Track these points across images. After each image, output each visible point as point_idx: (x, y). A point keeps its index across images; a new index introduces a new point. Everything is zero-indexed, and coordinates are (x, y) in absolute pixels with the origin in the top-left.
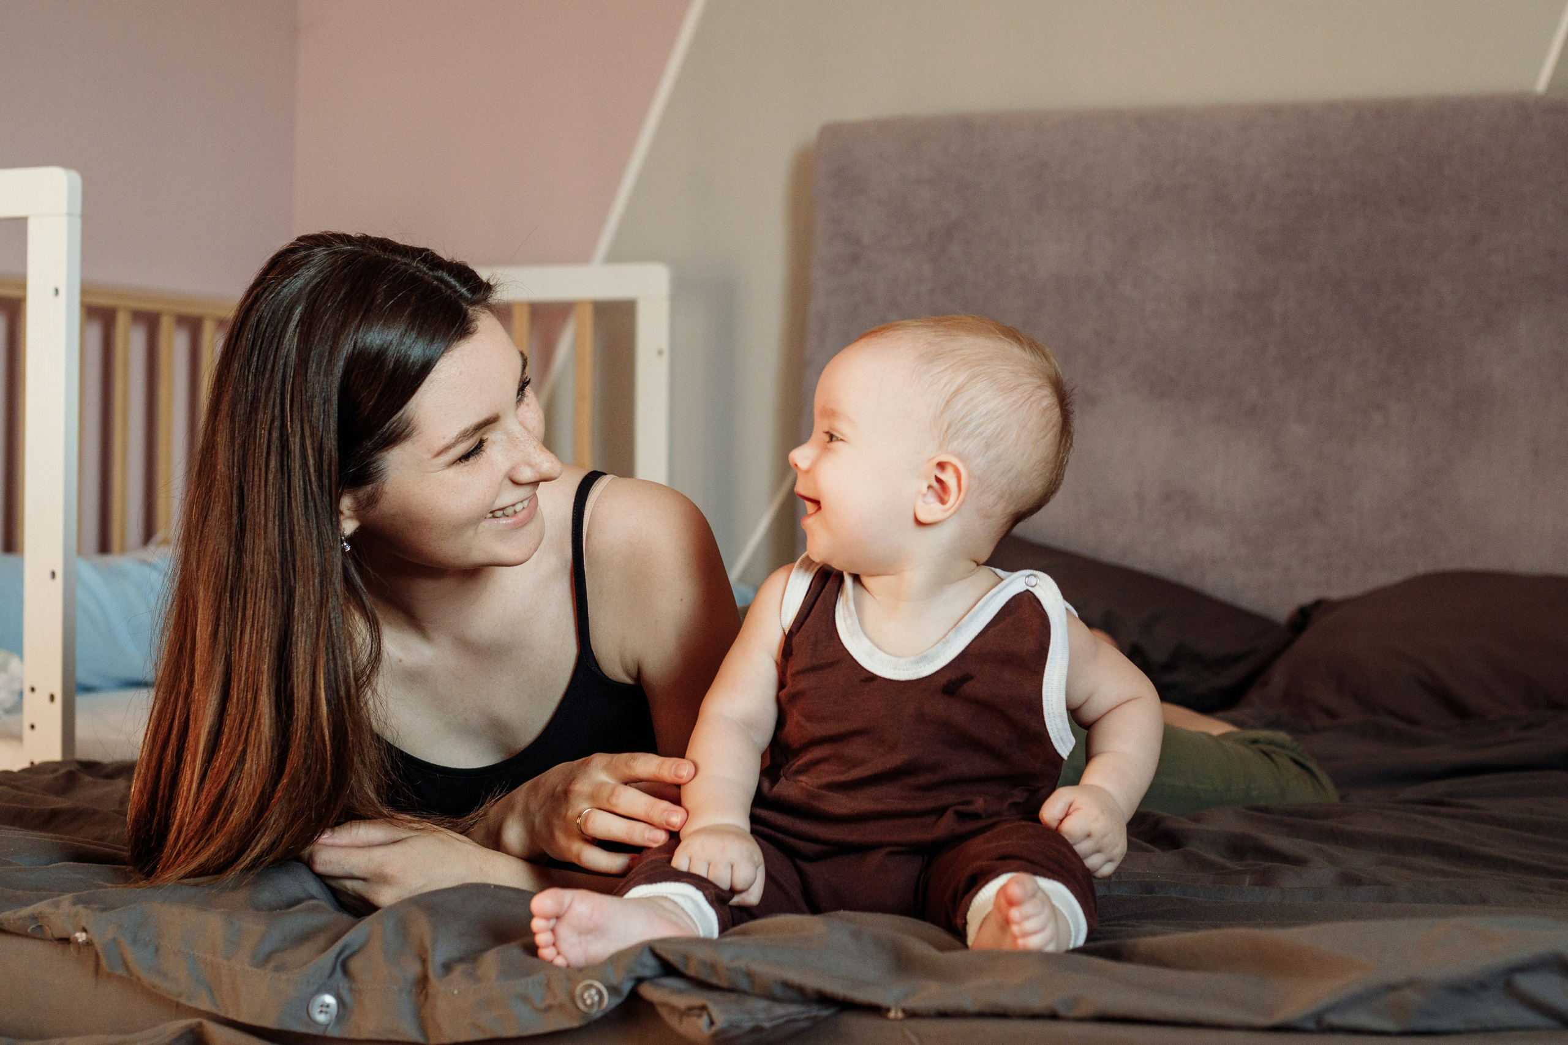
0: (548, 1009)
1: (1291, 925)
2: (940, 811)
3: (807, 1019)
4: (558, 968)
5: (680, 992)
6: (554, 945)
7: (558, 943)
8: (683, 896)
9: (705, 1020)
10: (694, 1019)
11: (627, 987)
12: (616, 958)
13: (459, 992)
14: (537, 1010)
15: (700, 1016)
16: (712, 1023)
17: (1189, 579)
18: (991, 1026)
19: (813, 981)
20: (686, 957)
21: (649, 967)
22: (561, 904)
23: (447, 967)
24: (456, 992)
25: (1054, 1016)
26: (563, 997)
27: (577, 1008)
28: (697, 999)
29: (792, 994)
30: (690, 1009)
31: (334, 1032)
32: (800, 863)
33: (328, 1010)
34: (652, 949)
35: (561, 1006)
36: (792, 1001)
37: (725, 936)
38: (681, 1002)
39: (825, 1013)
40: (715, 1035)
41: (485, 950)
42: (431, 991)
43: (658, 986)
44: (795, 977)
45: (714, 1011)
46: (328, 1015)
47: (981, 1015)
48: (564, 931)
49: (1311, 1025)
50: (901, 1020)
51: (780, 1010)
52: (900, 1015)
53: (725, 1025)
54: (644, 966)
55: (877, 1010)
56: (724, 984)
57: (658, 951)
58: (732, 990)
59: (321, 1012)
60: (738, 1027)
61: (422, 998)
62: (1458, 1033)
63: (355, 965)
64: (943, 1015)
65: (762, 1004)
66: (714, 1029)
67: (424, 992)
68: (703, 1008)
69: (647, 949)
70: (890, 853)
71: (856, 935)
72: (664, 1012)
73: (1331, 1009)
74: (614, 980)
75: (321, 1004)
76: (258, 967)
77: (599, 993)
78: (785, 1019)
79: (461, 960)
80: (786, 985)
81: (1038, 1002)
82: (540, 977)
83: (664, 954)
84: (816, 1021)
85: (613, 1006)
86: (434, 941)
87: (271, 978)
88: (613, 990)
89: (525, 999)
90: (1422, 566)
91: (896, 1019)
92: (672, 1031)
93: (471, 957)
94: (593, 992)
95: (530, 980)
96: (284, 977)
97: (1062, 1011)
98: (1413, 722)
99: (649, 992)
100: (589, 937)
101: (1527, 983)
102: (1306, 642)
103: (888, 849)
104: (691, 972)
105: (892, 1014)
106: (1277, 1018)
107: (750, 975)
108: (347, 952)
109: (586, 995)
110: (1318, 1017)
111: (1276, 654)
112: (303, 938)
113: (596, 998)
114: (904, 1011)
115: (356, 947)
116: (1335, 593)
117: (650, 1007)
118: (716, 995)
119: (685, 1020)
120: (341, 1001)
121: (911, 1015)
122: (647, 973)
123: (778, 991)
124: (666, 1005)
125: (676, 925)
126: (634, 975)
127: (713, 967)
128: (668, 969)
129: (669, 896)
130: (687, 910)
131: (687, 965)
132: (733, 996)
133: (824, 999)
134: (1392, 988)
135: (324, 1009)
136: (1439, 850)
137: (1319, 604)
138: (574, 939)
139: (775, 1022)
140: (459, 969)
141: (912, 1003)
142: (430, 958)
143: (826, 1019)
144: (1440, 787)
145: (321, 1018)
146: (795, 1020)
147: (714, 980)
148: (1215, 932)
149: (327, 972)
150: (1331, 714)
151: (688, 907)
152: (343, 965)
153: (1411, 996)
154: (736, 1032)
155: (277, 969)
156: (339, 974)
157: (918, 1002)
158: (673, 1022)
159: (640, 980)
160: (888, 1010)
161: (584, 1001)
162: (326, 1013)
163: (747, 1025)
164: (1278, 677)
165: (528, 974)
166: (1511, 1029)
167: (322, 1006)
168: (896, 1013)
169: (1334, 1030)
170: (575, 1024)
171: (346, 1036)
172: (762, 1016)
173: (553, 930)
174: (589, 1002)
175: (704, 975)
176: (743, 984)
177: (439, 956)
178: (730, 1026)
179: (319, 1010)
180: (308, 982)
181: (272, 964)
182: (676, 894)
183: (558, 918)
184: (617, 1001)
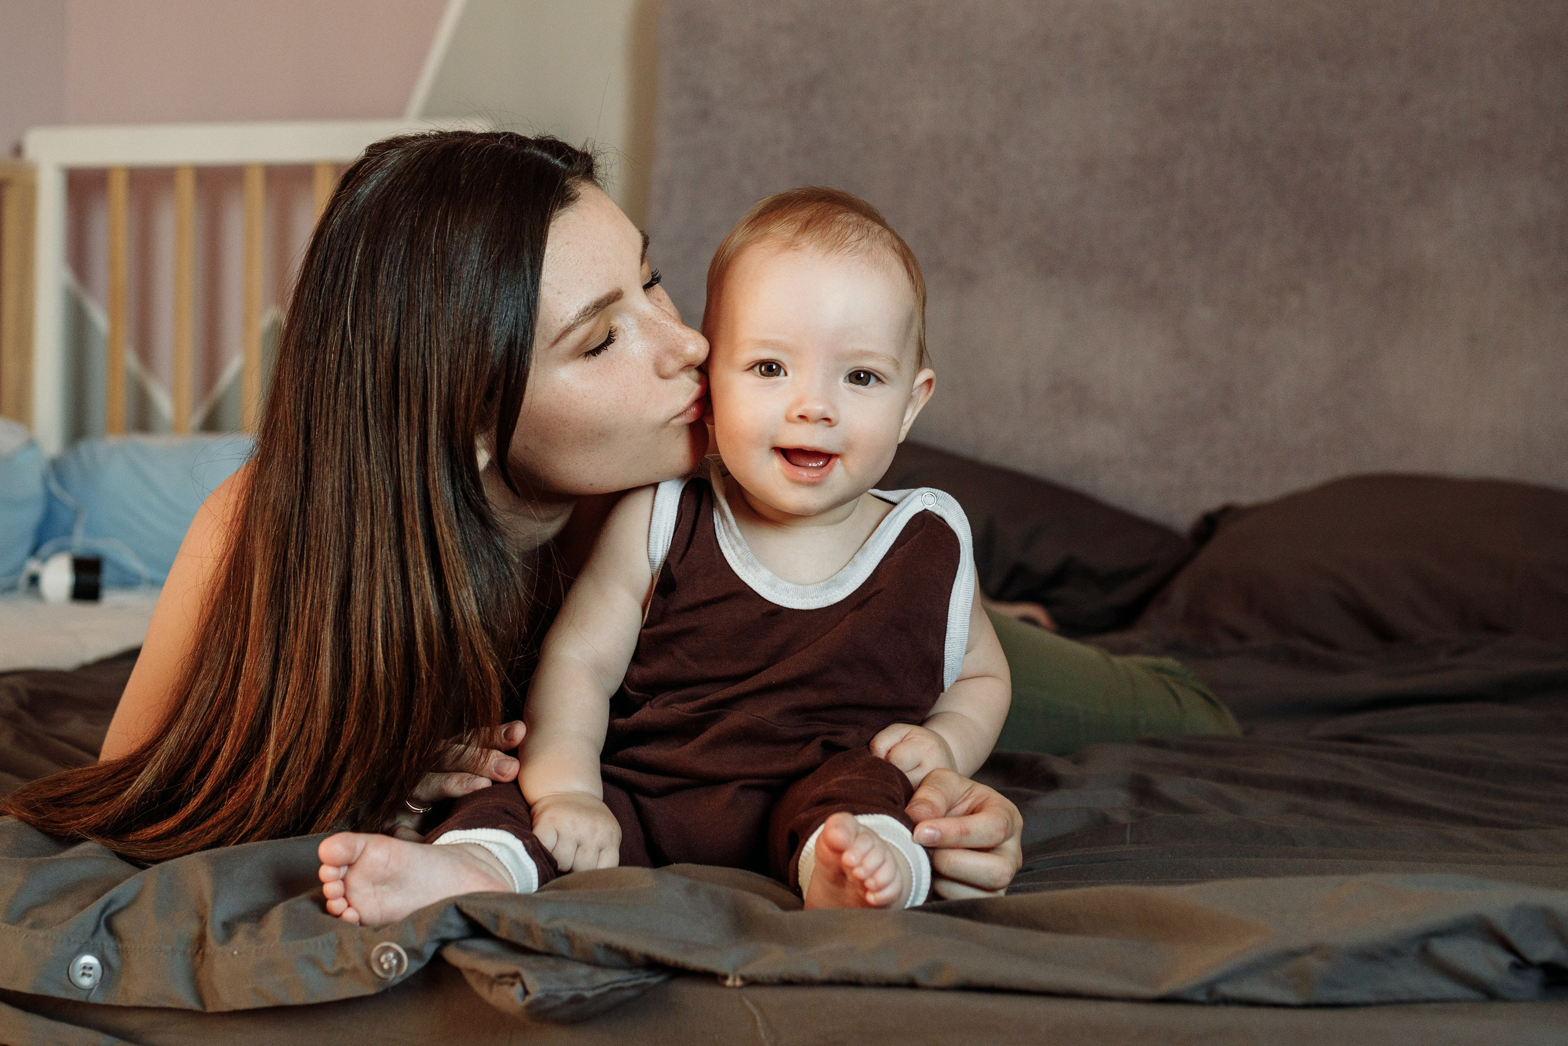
0: (340, 973)
1: (1182, 883)
2: (807, 740)
3: (633, 987)
4: (349, 925)
5: (490, 956)
6: (345, 897)
7: (349, 895)
8: (499, 844)
9: (518, 988)
10: (505, 988)
11: (429, 950)
12: (417, 917)
13: (239, 953)
14: (326, 974)
15: (513, 984)
16: (526, 992)
17: (1080, 482)
18: (840, 995)
19: (640, 945)
20: (497, 917)
21: (455, 926)
22: (353, 850)
23: (229, 928)
24: (235, 953)
25: (912, 985)
26: (356, 961)
27: (374, 973)
28: (508, 965)
29: (616, 959)
30: (502, 976)
31: (97, 998)
32: (643, 800)
33: (91, 972)
34: (457, 907)
35: (355, 970)
36: (618, 967)
37: (543, 890)
38: (492, 968)
39: (654, 980)
40: (529, 1007)
41: (273, 904)
42: (208, 950)
43: (466, 949)
44: (620, 940)
45: (529, 979)
46: (91, 978)
47: (829, 983)
48: (356, 880)
49: (1201, 996)
50: (740, 988)
51: (603, 977)
52: (739, 983)
53: (540, 995)
54: (450, 926)
55: (712, 978)
56: (540, 947)
57: (465, 910)
58: (549, 954)
59: (84, 974)
60: (556, 997)
61: (198, 959)
62: (1367, 1005)
63: (122, 923)
64: (787, 983)
65: (583, 970)
66: (528, 999)
67: (201, 952)
68: (516, 975)
69: (453, 906)
70: (744, 787)
71: (691, 890)
72: (471, 979)
73: (1226, 978)
74: (415, 942)
75: (83, 966)
76: (13, 924)
77: (398, 956)
78: (610, 986)
79: (244, 918)
80: (609, 948)
81: (893, 969)
82: (331, 935)
83: (472, 913)
84: (643, 989)
85: (413, 971)
86: (216, 895)
87: (27, 936)
88: (414, 953)
89: (314, 962)
90: (1343, 468)
91: (734, 987)
92: (480, 999)
93: (258, 915)
94: (391, 955)
95: (319, 940)
96: (41, 934)
97: (921, 979)
98: (1330, 645)
99: (455, 956)
100: (385, 888)
101: (1444, 949)
102: (1209, 555)
103: (742, 782)
104: (502, 934)
105: (729, 982)
106: (1165, 988)
107: (569, 938)
108: (113, 908)
109: (383, 959)
110: (1210, 987)
111: (1176, 569)
112: (62, 892)
113: (395, 962)
114: (743, 978)
115: (122, 902)
116: (1245, 498)
117: (456, 973)
118: (530, 960)
119: (495, 988)
120: (104, 962)
121: (751, 982)
122: (453, 933)
123: (600, 955)
124: (473, 971)
125: (486, 875)
126: (437, 936)
127: (527, 928)
128: (476, 930)
129: (482, 843)
130: (502, 859)
131: (498, 927)
132: (551, 962)
133: (652, 965)
134: (1293, 954)
135: (87, 972)
136: (1356, 796)
137: (1228, 511)
138: (369, 890)
139: (597, 992)
140: (243, 929)
141: (750, 970)
142: (209, 915)
143: (656, 986)
144: (1357, 723)
145: (86, 982)
146: (620, 989)
147: (528, 943)
148: (1094, 890)
149: (91, 929)
150: (1239, 636)
151: (504, 857)
152: (108, 923)
153: (1314, 963)
154: (552, 1003)
155: (33, 926)
156: (103, 932)
157: (760, 968)
158: (483, 990)
159: (444, 942)
160: (725, 977)
161: (381, 965)
162: (90, 976)
163: (566, 995)
164: (1179, 593)
165: (317, 933)
166: (1428, 1001)
167: (84, 968)
168: (734, 980)
169: (1228, 1001)
170: (370, 991)
171: (113, 1003)
172: (583, 984)
173: (344, 880)
174: (386, 966)
175: (517, 937)
176: (562, 947)
177: (219, 914)
178: (547, 996)
179: (81, 973)
180: (69, 940)
181: (29, 921)
182: (490, 842)
183: (350, 865)
184: (419, 965)
